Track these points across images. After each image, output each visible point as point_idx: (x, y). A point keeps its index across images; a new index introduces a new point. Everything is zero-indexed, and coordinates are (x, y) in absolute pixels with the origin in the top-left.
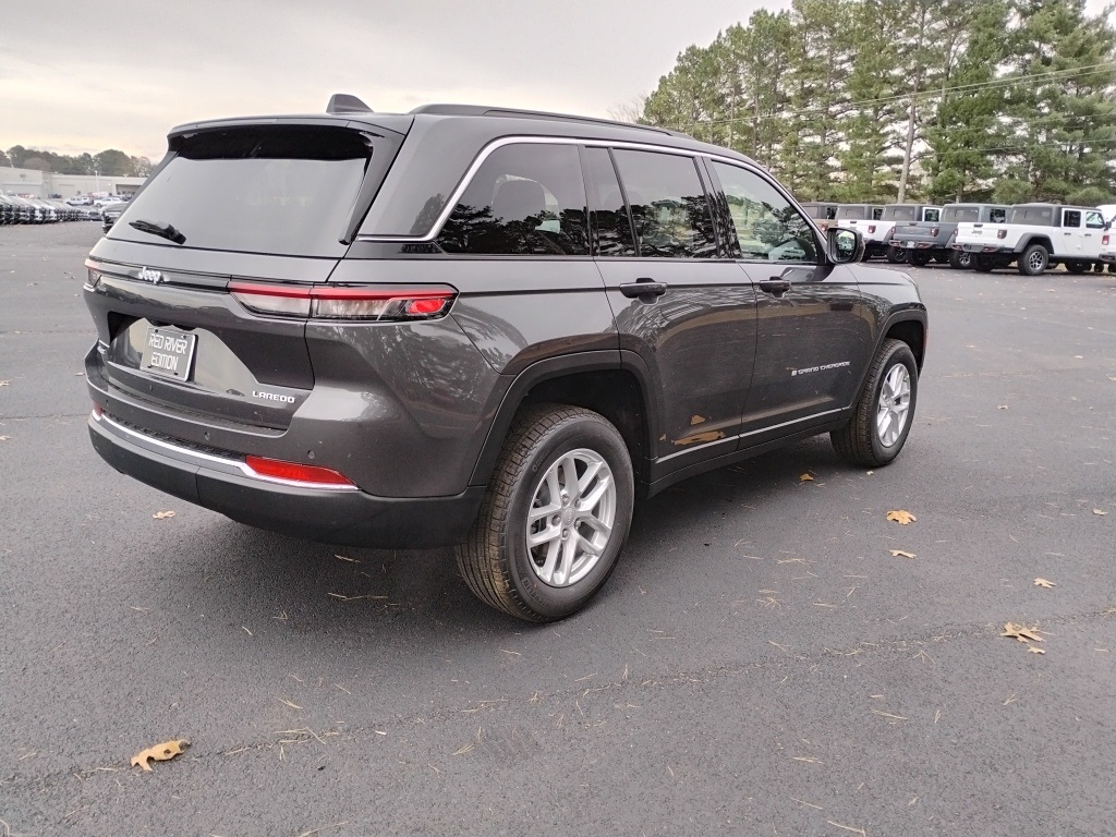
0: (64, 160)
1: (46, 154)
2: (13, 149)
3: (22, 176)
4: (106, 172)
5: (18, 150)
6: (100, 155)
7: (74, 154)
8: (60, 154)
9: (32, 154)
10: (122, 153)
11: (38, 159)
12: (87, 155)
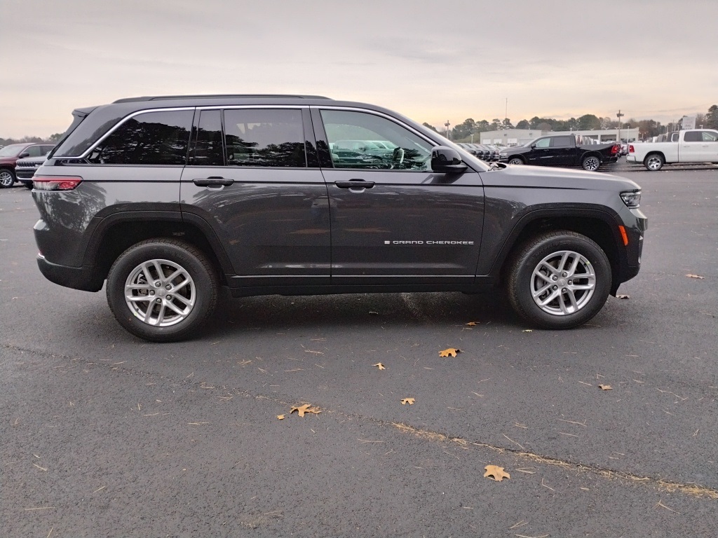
0: (560, 123)
1: (550, 120)
2: (533, 119)
3: (531, 134)
4: (583, 128)
5: (536, 119)
6: (580, 118)
7: (566, 119)
8: (558, 120)
9: (543, 121)
10: (594, 116)
11: (544, 124)
12: (573, 119)
